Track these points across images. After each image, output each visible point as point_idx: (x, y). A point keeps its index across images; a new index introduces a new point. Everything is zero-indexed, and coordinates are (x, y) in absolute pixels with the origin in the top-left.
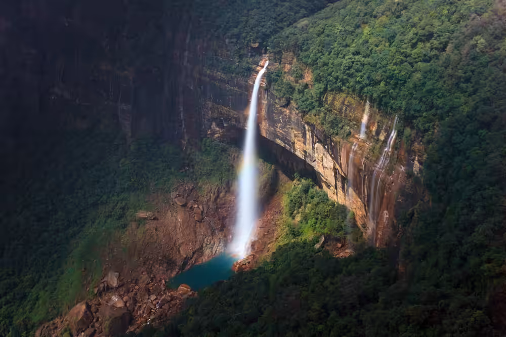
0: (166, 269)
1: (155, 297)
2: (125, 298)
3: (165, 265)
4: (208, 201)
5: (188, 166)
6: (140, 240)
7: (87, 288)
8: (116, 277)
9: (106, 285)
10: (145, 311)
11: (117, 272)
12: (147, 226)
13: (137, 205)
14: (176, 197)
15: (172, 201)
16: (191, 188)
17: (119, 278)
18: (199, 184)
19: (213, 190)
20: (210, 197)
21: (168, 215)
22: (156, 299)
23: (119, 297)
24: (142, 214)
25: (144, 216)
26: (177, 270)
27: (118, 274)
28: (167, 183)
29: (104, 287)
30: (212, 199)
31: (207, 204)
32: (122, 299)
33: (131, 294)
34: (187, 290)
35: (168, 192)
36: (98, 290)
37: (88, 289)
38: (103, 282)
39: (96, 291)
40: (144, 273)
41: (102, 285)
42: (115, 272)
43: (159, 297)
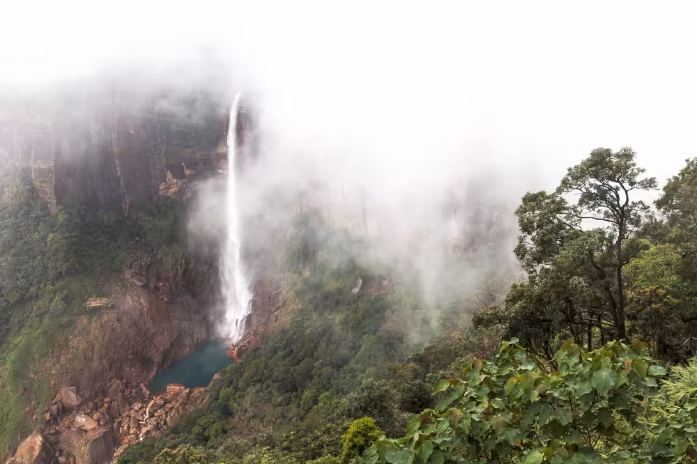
0: (140, 370)
1: (140, 405)
2: (95, 417)
3: (138, 365)
4: (175, 276)
5: (138, 235)
6: (97, 338)
7: (32, 416)
8: (73, 392)
9: (61, 407)
10: (131, 426)
11: (73, 385)
12: (105, 318)
13: (84, 292)
14: (133, 276)
15: (129, 282)
16: (148, 263)
17: (78, 392)
18: (158, 256)
19: (179, 262)
20: (177, 269)
21: (127, 300)
22: (141, 408)
23: (86, 416)
24: (94, 303)
25: (98, 305)
26: (155, 369)
27: (75, 387)
28: (116, 260)
29: (58, 409)
30: (180, 273)
31: (174, 279)
32: (92, 417)
33: (103, 409)
34: (180, 389)
35: (121, 271)
36: (51, 415)
37: (35, 417)
38: (56, 403)
39: (48, 416)
40: (112, 380)
41: (54, 408)
42: (71, 386)
43: (144, 405)
